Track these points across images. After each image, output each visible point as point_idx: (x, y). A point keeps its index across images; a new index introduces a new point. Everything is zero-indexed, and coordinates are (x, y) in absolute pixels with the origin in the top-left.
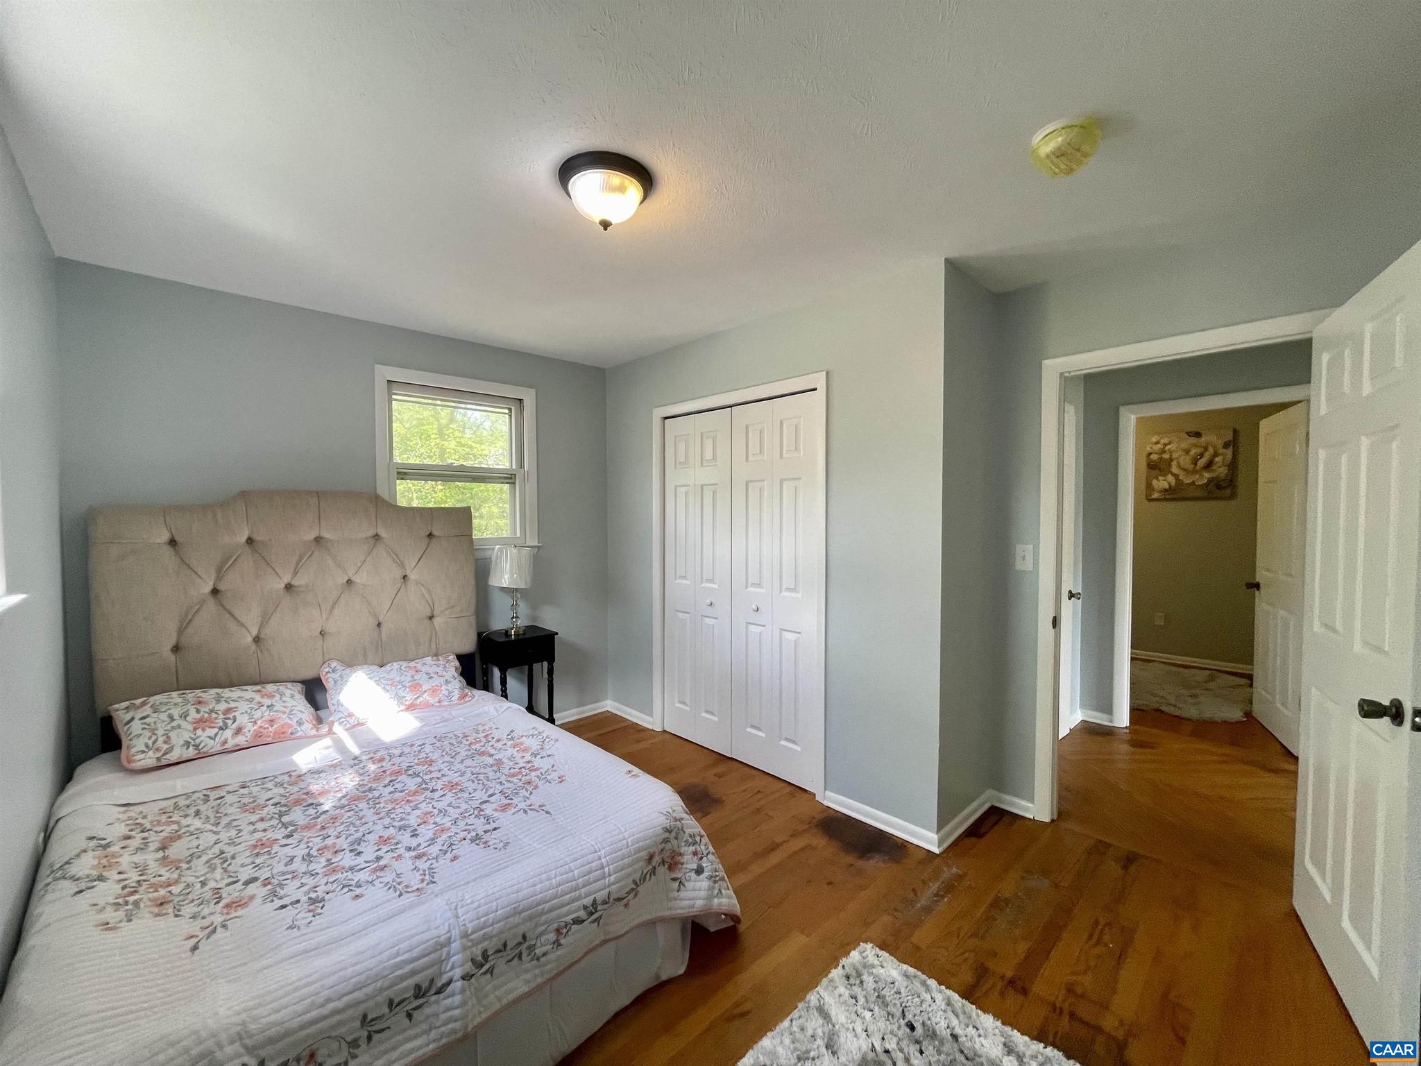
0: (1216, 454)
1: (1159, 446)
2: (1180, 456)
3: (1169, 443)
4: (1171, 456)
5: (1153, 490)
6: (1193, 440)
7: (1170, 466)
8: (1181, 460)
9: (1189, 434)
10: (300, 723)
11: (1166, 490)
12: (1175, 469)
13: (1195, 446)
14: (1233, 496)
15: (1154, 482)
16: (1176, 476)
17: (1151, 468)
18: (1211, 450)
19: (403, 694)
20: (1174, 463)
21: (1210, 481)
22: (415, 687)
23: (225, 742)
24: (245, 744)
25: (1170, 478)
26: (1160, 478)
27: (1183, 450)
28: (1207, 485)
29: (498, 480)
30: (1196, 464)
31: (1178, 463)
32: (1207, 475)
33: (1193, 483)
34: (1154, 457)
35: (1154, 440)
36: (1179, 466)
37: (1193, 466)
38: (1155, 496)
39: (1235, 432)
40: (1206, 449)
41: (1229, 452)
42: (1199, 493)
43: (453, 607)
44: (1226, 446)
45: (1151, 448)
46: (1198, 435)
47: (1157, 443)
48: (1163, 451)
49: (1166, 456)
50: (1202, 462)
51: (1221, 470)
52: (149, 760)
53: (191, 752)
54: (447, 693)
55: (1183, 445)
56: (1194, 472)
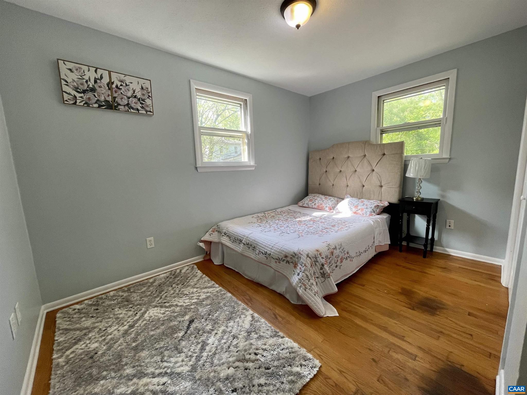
10: (326, 207)
19: (352, 208)
22: (356, 207)
23: (312, 206)
24: (316, 208)
29: (434, 126)
43: (389, 183)
52: (301, 205)
53: (307, 206)
54: (365, 212)
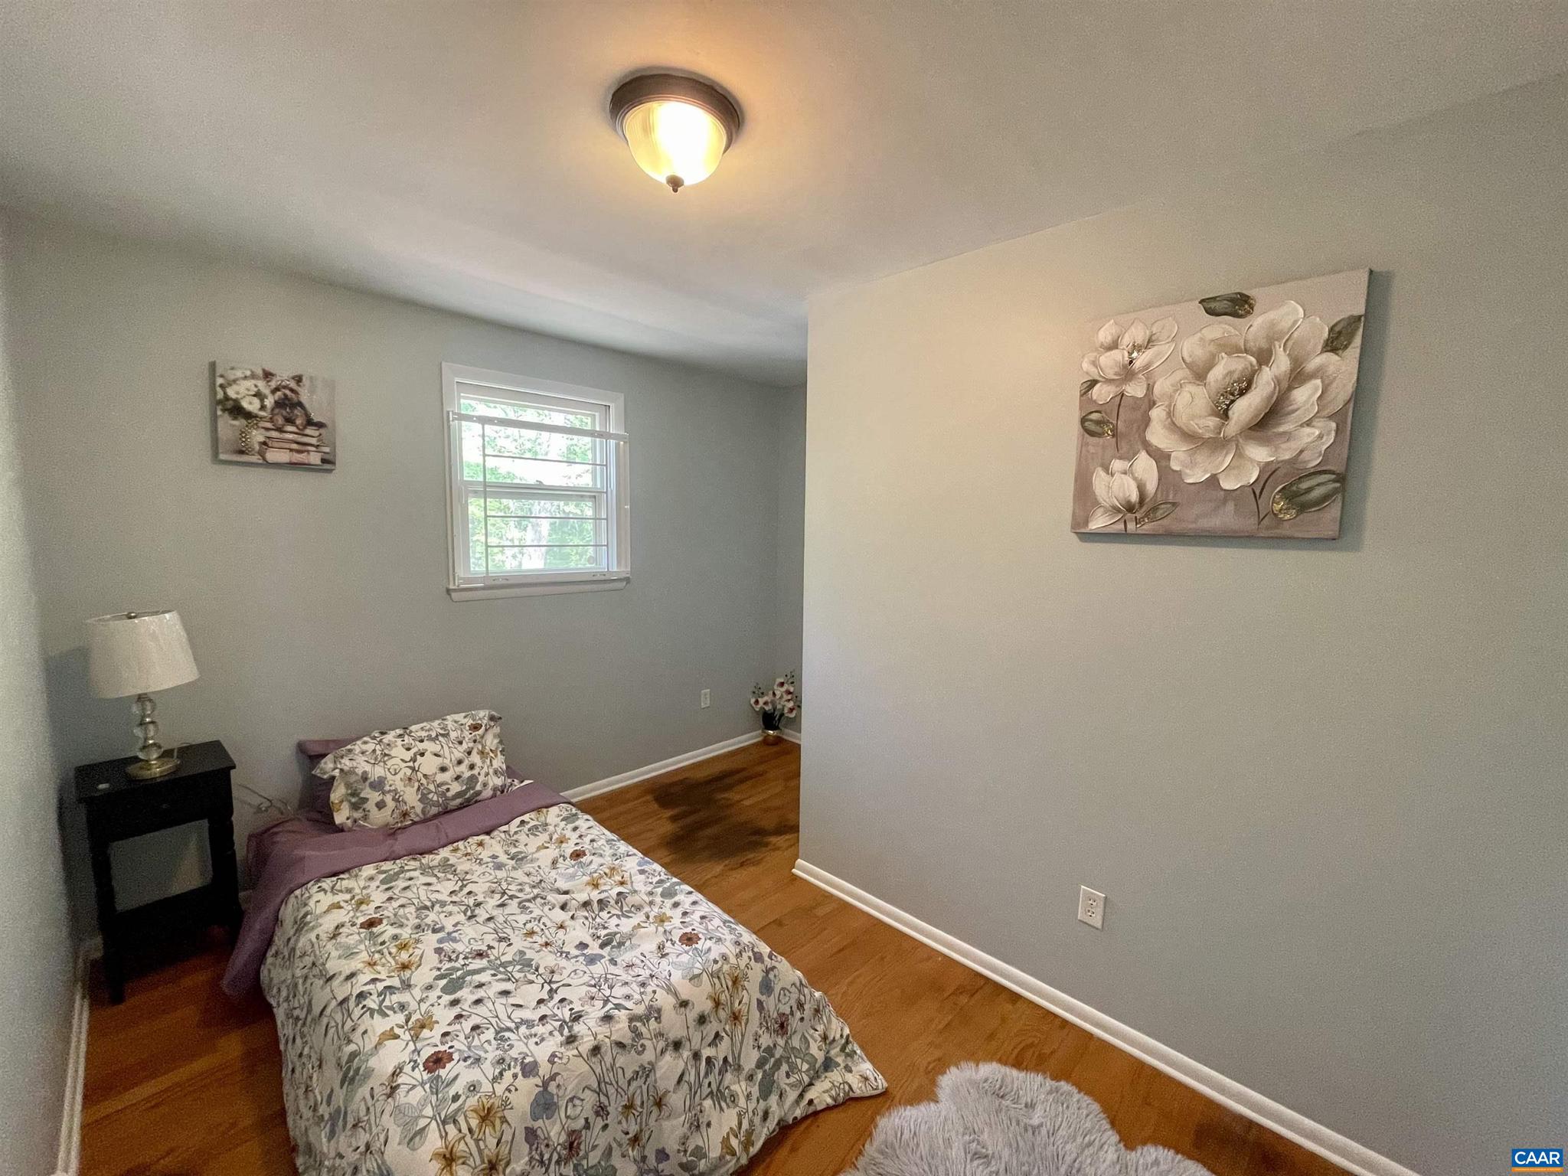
0: (1297, 376)
1: (1119, 356)
2: (1179, 387)
3: (1150, 342)
4: (1150, 388)
5: (1096, 503)
6: (1222, 328)
7: (1146, 421)
8: (1182, 400)
9: (1213, 307)
11: (1130, 508)
12: (1158, 435)
13: (1234, 350)
14: (1344, 535)
15: (1100, 482)
16: (1161, 457)
17: (1092, 434)
18: (1282, 363)
20: (1157, 414)
21: (1269, 473)
25: (1145, 467)
26: (1117, 465)
27: (1189, 366)
28: (1257, 491)
30: (1225, 415)
31: (1170, 414)
32: (1259, 454)
33: (1213, 480)
34: (1102, 393)
35: (1105, 335)
36: (1174, 427)
37: (1213, 422)
38: (1098, 523)
39: (1378, 285)
40: (1264, 357)
41: (1344, 366)
42: (1226, 518)
44: (1335, 342)
45: (1095, 363)
46: (1239, 305)
47: (1114, 346)
48: (1128, 372)
49: (1135, 390)
50: (1245, 408)
51: (1309, 434)
55: (1192, 348)
56: (1216, 444)
